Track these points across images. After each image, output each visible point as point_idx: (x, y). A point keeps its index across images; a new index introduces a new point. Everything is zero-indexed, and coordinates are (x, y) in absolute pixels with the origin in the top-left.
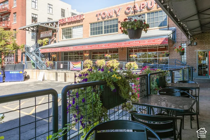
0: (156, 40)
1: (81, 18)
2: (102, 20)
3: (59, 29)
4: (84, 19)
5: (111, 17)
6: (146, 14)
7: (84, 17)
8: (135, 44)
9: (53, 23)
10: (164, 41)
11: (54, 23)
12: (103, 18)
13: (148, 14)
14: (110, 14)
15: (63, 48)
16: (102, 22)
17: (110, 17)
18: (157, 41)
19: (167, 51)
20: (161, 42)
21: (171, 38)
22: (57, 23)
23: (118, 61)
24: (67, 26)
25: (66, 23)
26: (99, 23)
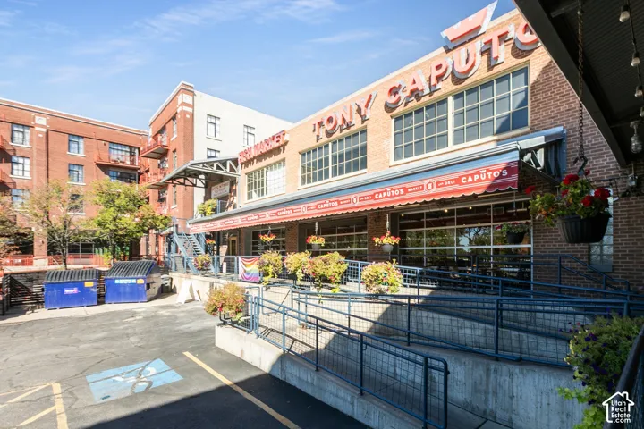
0: (467, 176)
1: (281, 140)
2: (327, 139)
3: (241, 175)
4: (286, 143)
5: (348, 127)
6: (451, 99)
7: (286, 138)
8: (391, 196)
9: (224, 163)
10: (501, 176)
11: (228, 162)
12: (329, 134)
13: (458, 96)
14: (344, 120)
15: (223, 220)
16: (327, 146)
17: (345, 127)
18: (470, 179)
19: (529, 221)
20: (488, 183)
21: (538, 165)
22: (235, 161)
23: (343, 259)
24: (255, 166)
25: (252, 160)
26: (320, 148)
